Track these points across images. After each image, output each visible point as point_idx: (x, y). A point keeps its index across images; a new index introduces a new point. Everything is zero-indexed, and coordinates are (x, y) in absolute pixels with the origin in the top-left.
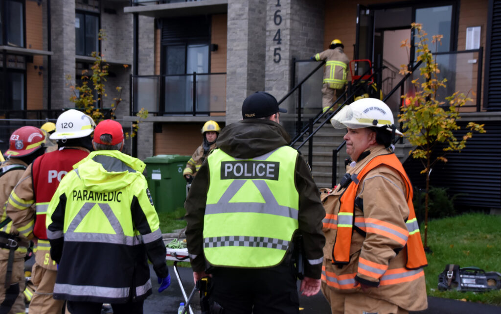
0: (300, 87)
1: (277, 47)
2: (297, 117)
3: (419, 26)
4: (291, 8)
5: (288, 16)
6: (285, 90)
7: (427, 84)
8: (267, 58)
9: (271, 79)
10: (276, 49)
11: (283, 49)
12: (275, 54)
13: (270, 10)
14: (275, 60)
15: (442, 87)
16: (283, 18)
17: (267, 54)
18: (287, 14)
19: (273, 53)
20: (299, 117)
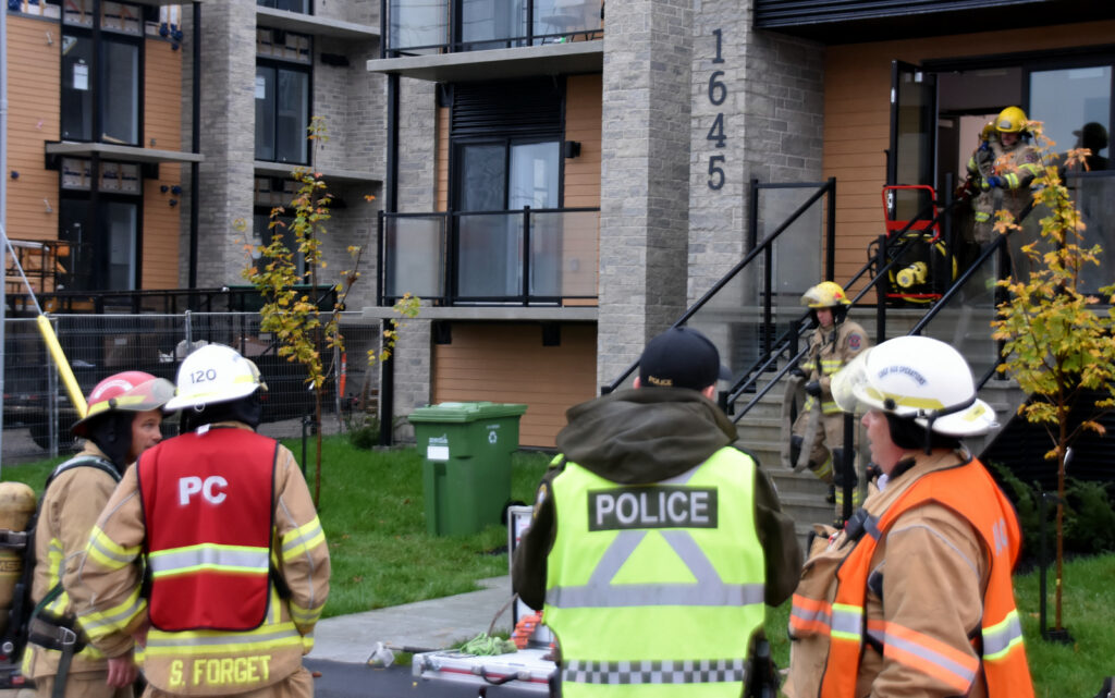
0: (768, 246)
1: (717, 153)
2: (761, 315)
3: (1037, 125)
4: (748, 67)
5: (742, 85)
6: (735, 251)
7: (1058, 255)
8: (693, 178)
9: (702, 226)
10: (713, 159)
11: (728, 158)
12: (712, 170)
13: (699, 71)
14: (710, 184)
15: (1091, 262)
16: (729, 89)
17: (693, 169)
18: (739, 80)
19: (707, 167)
20: (768, 315)
